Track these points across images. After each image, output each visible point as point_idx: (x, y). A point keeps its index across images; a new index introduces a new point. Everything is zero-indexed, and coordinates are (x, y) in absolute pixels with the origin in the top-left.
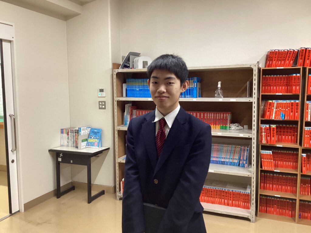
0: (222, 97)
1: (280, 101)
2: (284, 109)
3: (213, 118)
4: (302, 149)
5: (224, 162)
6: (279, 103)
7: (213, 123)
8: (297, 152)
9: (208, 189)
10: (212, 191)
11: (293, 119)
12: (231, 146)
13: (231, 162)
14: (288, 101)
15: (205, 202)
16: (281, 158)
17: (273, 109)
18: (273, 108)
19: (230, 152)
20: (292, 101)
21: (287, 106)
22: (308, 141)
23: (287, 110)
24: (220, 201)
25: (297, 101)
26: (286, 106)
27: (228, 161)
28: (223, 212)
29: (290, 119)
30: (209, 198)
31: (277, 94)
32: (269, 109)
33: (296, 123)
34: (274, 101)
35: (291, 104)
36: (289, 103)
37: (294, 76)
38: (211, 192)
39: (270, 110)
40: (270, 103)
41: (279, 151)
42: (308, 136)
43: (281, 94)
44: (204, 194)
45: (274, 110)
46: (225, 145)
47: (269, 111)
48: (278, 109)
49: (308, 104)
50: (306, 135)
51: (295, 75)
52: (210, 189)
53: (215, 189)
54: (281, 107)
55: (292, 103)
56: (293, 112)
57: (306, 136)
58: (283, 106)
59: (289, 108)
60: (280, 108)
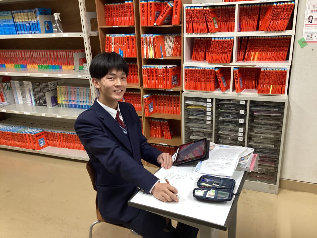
0: (62, 32)
1: (117, 36)
2: (122, 45)
3: (66, 57)
4: (144, 90)
6: (116, 38)
7: (66, 63)
9: (67, 135)
10: (71, 137)
11: (130, 57)
12: (86, 88)
13: (88, 106)
14: (123, 35)
15: (66, 147)
17: (111, 45)
19: (86, 95)
20: (128, 35)
21: (124, 41)
23: (124, 46)
25: (132, 35)
29: (128, 57)
31: (114, 27)
32: (108, 45)
33: (134, 60)
34: (111, 36)
35: (127, 39)
36: (125, 38)
37: (126, 4)
40: (108, 38)
42: (146, 75)
43: (117, 27)
45: (113, 46)
47: (107, 48)
48: (116, 45)
49: (142, 38)
50: (144, 74)
51: (126, 2)
54: (118, 43)
55: (128, 37)
56: (130, 48)
58: (120, 41)
59: (126, 44)
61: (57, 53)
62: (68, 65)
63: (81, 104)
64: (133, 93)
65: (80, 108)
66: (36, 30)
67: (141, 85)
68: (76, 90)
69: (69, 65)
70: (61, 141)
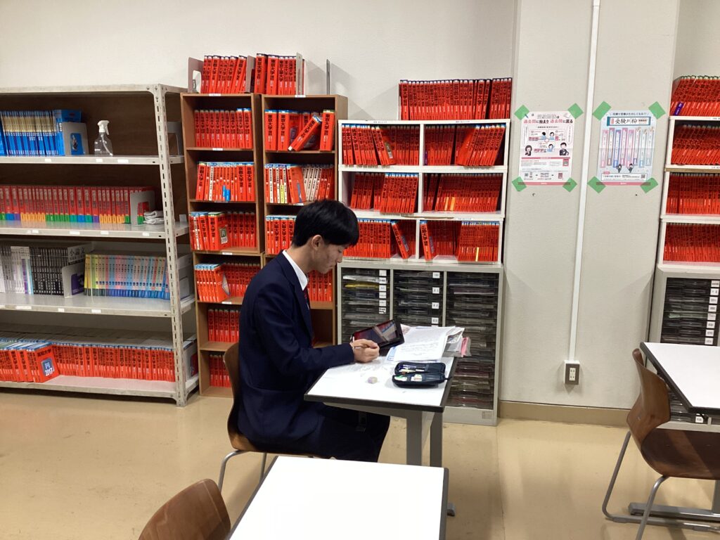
0: (111, 154)
1: (220, 164)
2: (228, 181)
3: (109, 200)
4: (266, 258)
5: (138, 291)
6: (218, 168)
7: (109, 212)
8: (258, 265)
9: (103, 350)
10: (111, 353)
11: (244, 200)
12: (148, 258)
13: (151, 292)
14: (233, 165)
15: (100, 376)
16: (240, 277)
17: (208, 181)
18: (208, 178)
19: (147, 270)
20: (241, 164)
21: (232, 174)
22: (273, 241)
23: (232, 181)
24: (130, 371)
25: (249, 165)
26: (230, 174)
27: (144, 289)
28: (125, 391)
29: (240, 200)
30: (108, 367)
31: (214, 149)
32: (202, 179)
33: (251, 207)
34: (209, 164)
35: (238, 171)
36: (236, 168)
37: (240, 114)
38: (109, 356)
39: (203, 181)
40: (202, 167)
41: (236, 265)
42: (272, 232)
43: (221, 149)
44: (97, 360)
45: (211, 182)
46: (135, 257)
47: (201, 185)
48: (218, 180)
49: (267, 170)
50: (268, 230)
51: (240, 110)
52: (107, 350)
53: (116, 347)
54: (221, 176)
55: (241, 168)
56: (244, 185)
57: (268, 232)
58: (225, 174)
59: (236, 179)
60: (221, 178)
61: (90, 193)
62: (112, 215)
63: (134, 288)
64: (243, 265)
65: (132, 296)
66: (50, 150)
67: (263, 249)
68: (127, 262)
69: (114, 215)
70: (88, 363)
